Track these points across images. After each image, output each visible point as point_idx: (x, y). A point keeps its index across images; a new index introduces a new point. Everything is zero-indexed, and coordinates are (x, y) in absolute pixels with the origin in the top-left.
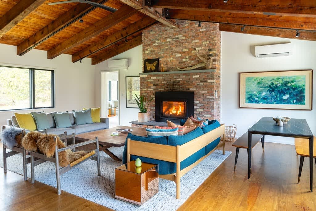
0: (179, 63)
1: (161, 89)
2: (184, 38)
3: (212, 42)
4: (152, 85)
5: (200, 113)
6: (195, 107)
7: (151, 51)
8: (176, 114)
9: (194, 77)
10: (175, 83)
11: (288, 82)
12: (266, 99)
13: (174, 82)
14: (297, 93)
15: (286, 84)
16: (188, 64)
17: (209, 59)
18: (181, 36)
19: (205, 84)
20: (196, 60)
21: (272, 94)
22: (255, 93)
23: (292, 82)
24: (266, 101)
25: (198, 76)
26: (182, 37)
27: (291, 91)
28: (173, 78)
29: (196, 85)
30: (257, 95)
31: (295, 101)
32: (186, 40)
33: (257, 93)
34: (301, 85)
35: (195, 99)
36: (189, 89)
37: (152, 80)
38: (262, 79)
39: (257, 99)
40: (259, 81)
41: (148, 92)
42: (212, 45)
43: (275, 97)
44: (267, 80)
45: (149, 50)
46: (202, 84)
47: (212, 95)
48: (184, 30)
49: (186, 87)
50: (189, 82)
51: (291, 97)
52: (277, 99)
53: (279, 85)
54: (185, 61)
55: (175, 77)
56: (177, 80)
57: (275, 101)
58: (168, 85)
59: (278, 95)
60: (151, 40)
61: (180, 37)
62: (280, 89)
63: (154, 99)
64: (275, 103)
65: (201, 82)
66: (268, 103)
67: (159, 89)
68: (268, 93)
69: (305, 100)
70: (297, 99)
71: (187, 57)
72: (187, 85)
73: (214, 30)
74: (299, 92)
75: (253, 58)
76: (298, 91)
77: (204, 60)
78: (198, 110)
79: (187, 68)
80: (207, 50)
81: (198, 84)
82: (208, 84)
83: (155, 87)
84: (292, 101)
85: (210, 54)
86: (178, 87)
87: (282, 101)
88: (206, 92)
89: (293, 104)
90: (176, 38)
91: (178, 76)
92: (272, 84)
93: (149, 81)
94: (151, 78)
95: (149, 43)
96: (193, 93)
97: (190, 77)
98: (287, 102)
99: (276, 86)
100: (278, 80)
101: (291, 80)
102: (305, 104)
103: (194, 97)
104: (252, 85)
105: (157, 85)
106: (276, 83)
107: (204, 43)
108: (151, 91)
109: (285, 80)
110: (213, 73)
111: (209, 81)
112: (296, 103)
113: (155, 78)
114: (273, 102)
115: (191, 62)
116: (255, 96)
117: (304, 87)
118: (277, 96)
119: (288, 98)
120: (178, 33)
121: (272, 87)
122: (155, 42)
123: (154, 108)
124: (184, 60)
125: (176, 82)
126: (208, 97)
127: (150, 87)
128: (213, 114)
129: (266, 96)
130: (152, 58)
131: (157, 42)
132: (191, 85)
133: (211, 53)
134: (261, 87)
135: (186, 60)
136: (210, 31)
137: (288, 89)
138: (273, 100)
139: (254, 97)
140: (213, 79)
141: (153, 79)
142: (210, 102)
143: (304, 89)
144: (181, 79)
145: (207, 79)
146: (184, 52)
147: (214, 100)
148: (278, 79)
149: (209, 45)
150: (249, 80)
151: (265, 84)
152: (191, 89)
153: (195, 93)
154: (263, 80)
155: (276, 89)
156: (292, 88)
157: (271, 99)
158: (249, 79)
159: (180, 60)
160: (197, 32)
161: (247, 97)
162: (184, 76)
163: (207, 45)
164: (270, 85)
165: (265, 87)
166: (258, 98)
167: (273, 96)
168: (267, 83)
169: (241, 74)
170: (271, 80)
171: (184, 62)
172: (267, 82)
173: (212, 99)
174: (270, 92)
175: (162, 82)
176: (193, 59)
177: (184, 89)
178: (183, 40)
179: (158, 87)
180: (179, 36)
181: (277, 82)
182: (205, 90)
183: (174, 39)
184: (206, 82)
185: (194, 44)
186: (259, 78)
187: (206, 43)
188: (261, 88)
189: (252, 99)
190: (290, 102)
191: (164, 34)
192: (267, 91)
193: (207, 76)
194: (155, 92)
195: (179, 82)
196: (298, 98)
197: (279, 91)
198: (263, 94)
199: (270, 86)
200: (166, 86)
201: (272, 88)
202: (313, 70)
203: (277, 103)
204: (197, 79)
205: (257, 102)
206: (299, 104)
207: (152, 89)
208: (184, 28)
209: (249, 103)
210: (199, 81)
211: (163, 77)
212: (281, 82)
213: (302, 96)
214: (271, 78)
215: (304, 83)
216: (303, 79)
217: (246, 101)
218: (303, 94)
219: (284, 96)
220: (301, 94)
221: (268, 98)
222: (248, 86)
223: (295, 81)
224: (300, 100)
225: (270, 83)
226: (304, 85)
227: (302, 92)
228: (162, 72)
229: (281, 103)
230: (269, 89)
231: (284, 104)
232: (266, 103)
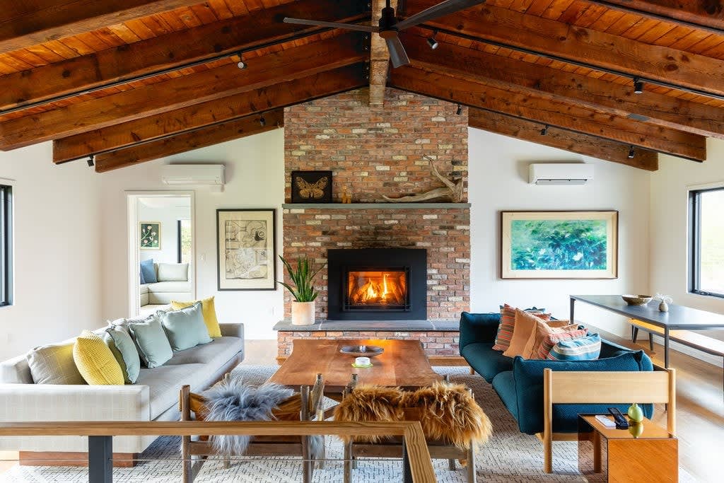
0: (385, 184)
1: (345, 244)
2: (395, 131)
3: (459, 147)
4: (320, 233)
5: (440, 294)
6: (429, 282)
7: (309, 152)
8: (379, 299)
9: (425, 217)
10: (379, 230)
11: (582, 231)
12: (547, 261)
13: (377, 228)
14: (594, 250)
15: (577, 233)
16: (406, 189)
17: (456, 182)
18: (388, 125)
19: (451, 232)
20: (425, 181)
21: (556, 251)
22: (529, 249)
23: (588, 230)
24: (546, 264)
25: (435, 217)
26: (392, 128)
27: (587, 246)
28: (375, 218)
29: (430, 234)
30: (532, 254)
31: (592, 264)
32: (401, 136)
33: (532, 250)
34: (600, 236)
35: (428, 265)
36: (414, 244)
37: (319, 223)
38: (540, 225)
39: (531, 261)
40: (534, 228)
41: (308, 249)
42: (460, 152)
43: (561, 256)
44: (548, 227)
45: (302, 148)
46: (445, 232)
47: (466, 255)
48: (395, 114)
49: (408, 240)
50: (413, 227)
51: (585, 257)
52: (565, 261)
53: (567, 236)
54: (399, 182)
55: (379, 217)
56: (386, 222)
57: (561, 265)
58: (361, 233)
59: (566, 254)
60: (309, 126)
61: (386, 127)
62: (568, 243)
63: (326, 266)
64: (561, 267)
65: (442, 228)
66: (550, 268)
67: (340, 244)
68: (551, 250)
69: (606, 261)
70: (595, 262)
71: (404, 174)
72: (410, 236)
73: (461, 123)
74: (598, 248)
75: (524, 184)
76: (596, 246)
77: (451, 185)
78: (434, 288)
79: (407, 198)
80: (449, 163)
81: (436, 232)
82: (457, 233)
83: (326, 239)
84: (587, 265)
85: (455, 170)
86: (388, 238)
87: (573, 264)
88: (453, 249)
89: (589, 268)
90: (377, 129)
91: (389, 214)
92: (557, 233)
93: (309, 223)
94: (317, 217)
95: (304, 132)
96: (423, 253)
97: (415, 217)
98: (580, 265)
99: (563, 238)
100: (566, 227)
101: (586, 226)
102: (606, 269)
103: (428, 261)
104: (523, 236)
105: (333, 233)
106: (562, 232)
107: (441, 147)
108: (318, 247)
109: (577, 227)
110: (467, 211)
111: (459, 227)
112: (593, 268)
113: (327, 217)
114: (558, 266)
115: (413, 185)
116: (528, 255)
117: (605, 240)
118: (564, 255)
119: (581, 259)
120: (381, 118)
121: (556, 239)
122: (321, 133)
123: (325, 288)
124: (396, 179)
125: (383, 229)
126: (457, 260)
127: (314, 239)
128: (467, 294)
129: (546, 256)
130: (313, 169)
131: (325, 131)
132: (419, 235)
133: (456, 168)
134: (539, 239)
135: (401, 179)
136: (455, 124)
137: (582, 243)
138: (558, 262)
139: (527, 258)
140: (467, 223)
141: (323, 221)
142: (461, 270)
143: (605, 243)
144: (396, 222)
145: (455, 222)
146: (396, 163)
147: (469, 266)
148: (566, 225)
149: (454, 153)
151: (545, 234)
152: (420, 244)
153: (428, 252)
154: (541, 227)
155: (563, 243)
156: (588, 241)
157: (555, 261)
158: (517, 224)
159: (387, 179)
160: (428, 122)
161: (514, 258)
162: (403, 216)
163: (448, 152)
164: (554, 235)
165: (545, 240)
166: (532, 259)
167: (557, 256)
168: (548, 232)
169: (504, 213)
170: (555, 227)
171: (396, 184)
172: (548, 230)
173: (464, 264)
174: (552, 248)
175: (348, 228)
176: (416, 179)
177: (403, 243)
178: (394, 134)
179: (334, 238)
180: (382, 125)
181: (565, 231)
182: (451, 246)
183: (371, 129)
184: (452, 228)
185: (419, 147)
186: (535, 223)
187: (445, 147)
188: (538, 242)
189: (522, 262)
190: (584, 265)
191: (344, 115)
192: (549, 247)
193: (455, 217)
194: (329, 251)
195: (390, 227)
196: (596, 258)
197: (567, 246)
198: (542, 252)
199: (553, 238)
200: (358, 236)
201: (556, 241)
202: (618, 212)
203: (564, 269)
204: (432, 222)
205: (531, 267)
206: (597, 269)
207: (319, 244)
208: (396, 108)
209: (517, 269)
210: (438, 227)
211: (350, 216)
212: (571, 230)
213: (601, 255)
214: (554, 224)
215: (604, 232)
216: (602, 225)
217: (512, 266)
218: (604, 252)
219: (575, 256)
220: (600, 251)
221: (550, 259)
222: (515, 238)
223: (592, 230)
224: (599, 262)
225: (553, 231)
226: (604, 237)
227: (601, 248)
228: (346, 203)
229: (571, 268)
230: (551, 242)
231: (576, 269)
232: (547, 269)
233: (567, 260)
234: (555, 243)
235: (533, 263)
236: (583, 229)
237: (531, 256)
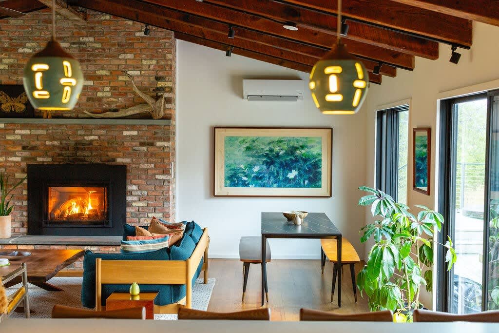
0: (89, 99)
1: (45, 159)
2: (98, 46)
3: (163, 63)
4: (20, 148)
5: (140, 210)
6: (129, 198)
7: (11, 66)
8: (81, 214)
9: (125, 133)
10: (79, 145)
11: (297, 148)
12: (261, 178)
13: (77, 143)
14: (309, 168)
15: (292, 151)
16: (109, 103)
17: (157, 98)
18: (91, 39)
19: (151, 149)
20: (129, 96)
21: (270, 169)
22: (242, 166)
23: (302, 147)
24: (260, 182)
25: (135, 133)
26: (95, 42)
27: (301, 163)
28: (75, 134)
29: (130, 150)
30: (246, 171)
31: (306, 182)
32: (104, 50)
33: (245, 167)
34: (315, 153)
35: (128, 181)
36: (114, 160)
37: (19, 138)
38: (254, 141)
39: (245, 178)
40: (248, 145)
41: (8, 164)
42: (163, 68)
43: (276, 174)
44: (263, 144)
45: (4, 61)
46: (144, 148)
47: (166, 172)
48: (98, 28)
49: (107, 155)
50: (113, 143)
51: (300, 175)
52: (279, 178)
53: (281, 153)
54: (103, 97)
55: (79, 132)
56: (86, 138)
57: (275, 183)
58: (62, 148)
59: (281, 172)
60: (11, 39)
61: (89, 42)
62: (283, 161)
63: (26, 181)
64: (275, 185)
65: (142, 144)
66: (264, 186)
67: (40, 159)
68: (265, 167)
69: (321, 179)
70: (310, 180)
71: (107, 89)
72: (110, 152)
73: (165, 38)
74: (312, 166)
75: (238, 99)
76: (311, 164)
77: (150, 101)
78: (134, 204)
79: (109, 114)
80: (152, 79)
81: (136, 148)
82: (157, 149)
83: (26, 154)
84: (302, 183)
85: (158, 86)
86: (87, 154)
87: (287, 182)
88: (153, 166)
89: (304, 186)
90: (80, 43)
91: (89, 130)
92: (271, 150)
93: (9, 138)
94: (17, 131)
95: (6, 45)
96: (123, 168)
97: (115, 133)
98: (294, 183)
99: (278, 155)
100: (281, 144)
101: (301, 144)
102: (321, 187)
103: (128, 177)
104: (236, 152)
105: (33, 148)
106: (277, 149)
107: (144, 62)
108: (17, 162)
109: (292, 144)
110: (167, 127)
111: (159, 144)
112: (308, 186)
113: (26, 132)
114: (272, 184)
115: (116, 100)
116: (241, 172)
117: (320, 158)
118: (278, 173)
119: (296, 177)
120: (84, 32)
121: (270, 156)
122: (24, 46)
123: (25, 203)
124: (100, 94)
125: (83, 144)
126: (158, 177)
127: (13, 154)
128: (167, 211)
129: (260, 173)
130: (15, 83)
131: (28, 45)
132: (119, 152)
133: (160, 84)
134: (253, 156)
135: (104, 94)
136: (159, 39)
137: (296, 161)
138: (272, 179)
139: (241, 175)
140: (168, 139)
141: (22, 135)
142: (161, 187)
143: (320, 160)
144: (96, 137)
145: (154, 139)
146: (100, 77)
147: (169, 182)
148: (281, 141)
149: (157, 68)
150: (230, 140)
151: (259, 151)
152: (120, 160)
153: (128, 168)
154: (256, 143)
155: (277, 161)
156: (302, 158)
157: (269, 178)
159: (90, 93)
160: (131, 37)
161: (227, 175)
162: (103, 132)
163: (152, 67)
164: (268, 152)
165: (259, 157)
166: (246, 176)
167: (272, 173)
168: (263, 149)
169: (216, 129)
170: (269, 144)
171: (100, 99)
172: (263, 147)
173: (164, 181)
174: (266, 165)
175: (47, 143)
176: (120, 95)
177: (103, 160)
178: (97, 49)
179: (34, 153)
180: (86, 39)
181: (279, 148)
182: (151, 163)
183: (74, 43)
184: (152, 144)
185: (123, 62)
186: (249, 140)
187: (149, 62)
188: (251, 159)
189: (236, 179)
190: (299, 183)
191: (47, 28)
192: (263, 164)
193: (156, 133)
194: (28, 166)
195: (91, 143)
196: (311, 176)
197: (281, 163)
198: (256, 169)
199: (267, 155)
200: (58, 151)
201: (271, 159)
202: (332, 129)
203: (278, 187)
204: (132, 138)
205: (245, 184)
206: (312, 187)
207: (18, 159)
208: (99, 22)
209: (230, 186)
210: (138, 143)
211: (50, 131)
212: (285, 147)
213: (316, 172)
214: (269, 141)
215: (318, 148)
216: (317, 143)
217: (226, 183)
218: (319, 170)
219: (289, 174)
220: (315, 169)
221: (264, 177)
222: (229, 154)
223: (307, 147)
224: (314, 179)
225: (267, 148)
226: (320, 155)
227: (316, 165)
228: (47, 118)
229: (285, 186)
230: (265, 159)
231: (290, 187)
232: (261, 187)
233: (281, 178)
234: (269, 161)
235: (247, 181)
236: (298, 146)
237: (244, 173)
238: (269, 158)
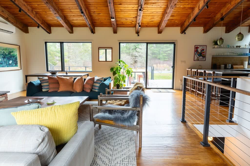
15: (10, 53)
23: (12, 52)
24: (2, 65)
27: (13, 58)
43: (6, 62)
44: (1, 49)
51: (13, 62)
57: (6, 65)
59: (7, 61)
64: (6, 66)
66: (3, 67)
68: (3, 59)
69: (18, 63)
76: (15, 58)
89: (14, 66)
98: (11, 65)
99: (6, 55)
101: (12, 50)
102: (18, 66)
129: (1, 62)
137: (11, 57)
138: (5, 64)
143: (17, 57)
148: (6, 49)
156: (13, 56)
157: (4, 63)
164: (3, 53)
167: (5, 62)
168: (1, 52)
170: (3, 50)
181: (6, 52)
196: (15, 62)
197: (7, 58)
199: (3, 54)
202: (19, 46)
203: (7, 67)
212: (8, 51)
214: (3, 49)
215: (17, 53)
216: (16, 50)
218: (17, 60)
219: (10, 62)
224: (16, 64)
226: (17, 55)
227: (16, 59)
230: (2, 56)
231: (10, 67)
232: (2, 67)
233: (8, 63)
234: (4, 57)
236: (11, 51)
238: (4, 55)
